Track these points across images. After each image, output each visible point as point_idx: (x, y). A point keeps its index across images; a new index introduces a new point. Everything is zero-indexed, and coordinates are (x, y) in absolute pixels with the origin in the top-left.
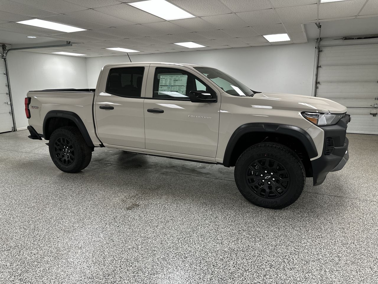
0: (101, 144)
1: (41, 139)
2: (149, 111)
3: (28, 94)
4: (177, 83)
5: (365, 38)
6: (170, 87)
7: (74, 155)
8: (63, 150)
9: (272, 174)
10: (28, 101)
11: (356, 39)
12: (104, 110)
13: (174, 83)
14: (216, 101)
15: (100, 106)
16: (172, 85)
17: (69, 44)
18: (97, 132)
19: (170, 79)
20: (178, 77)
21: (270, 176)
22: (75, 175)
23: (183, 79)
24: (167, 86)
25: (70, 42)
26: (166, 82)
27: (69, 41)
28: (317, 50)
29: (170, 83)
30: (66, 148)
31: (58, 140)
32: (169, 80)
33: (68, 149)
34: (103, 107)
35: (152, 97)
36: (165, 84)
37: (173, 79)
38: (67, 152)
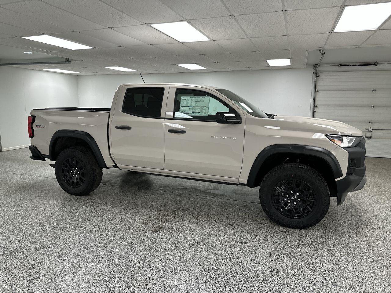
0: (114, 165)
1: (45, 160)
2: (170, 131)
3: (31, 113)
4: (199, 104)
5: (359, 65)
6: (192, 108)
7: (84, 177)
8: (71, 171)
9: (298, 194)
10: (32, 120)
11: (351, 66)
12: (121, 130)
13: (196, 104)
14: (240, 123)
15: (116, 125)
16: (194, 106)
17: (68, 61)
18: (111, 153)
19: (192, 100)
20: (200, 99)
21: (296, 197)
22: (84, 198)
23: (205, 100)
24: (188, 107)
25: (69, 59)
26: (187, 102)
27: (67, 58)
28: (314, 75)
29: (191, 104)
30: (75, 169)
31: (66, 161)
32: (190, 101)
33: (77, 171)
34: (119, 127)
35: (172, 117)
36: (187, 105)
37: (194, 100)
38: (76, 174)
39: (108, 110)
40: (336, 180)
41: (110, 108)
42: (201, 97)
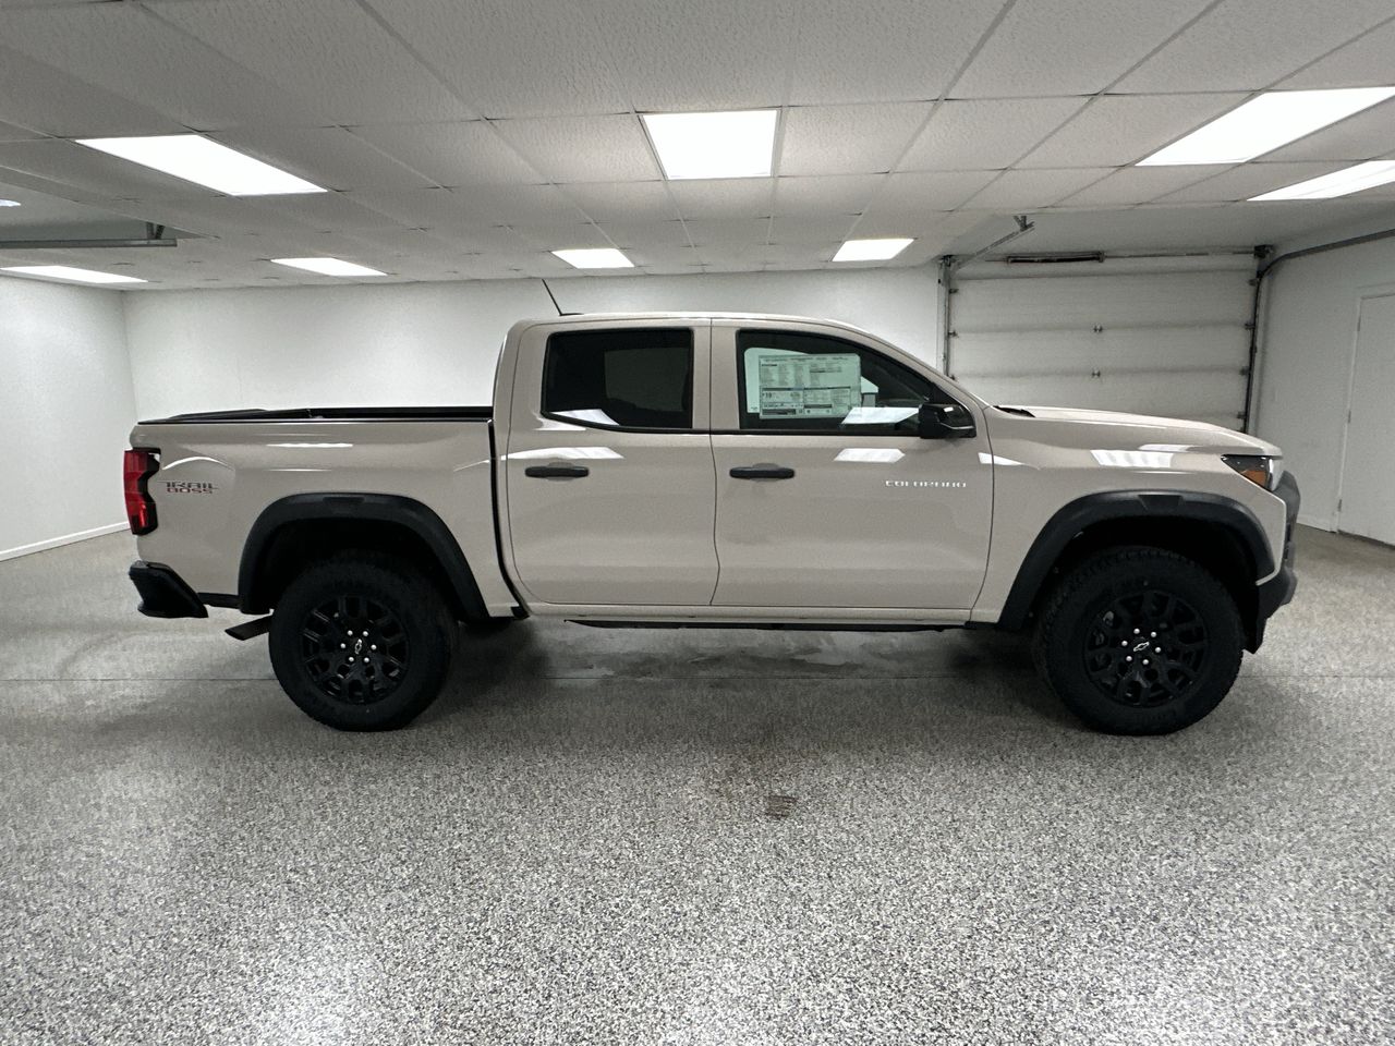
0: (517, 605)
1: (204, 614)
2: (736, 474)
4: (824, 380)
5: (1059, 261)
6: (801, 393)
8: (343, 645)
9: (1154, 634)
10: (142, 464)
11: (1038, 262)
12: (545, 481)
13: (812, 378)
14: (971, 434)
15: (529, 466)
16: (808, 385)
17: (158, 237)
18: (508, 563)
19: (798, 369)
20: (825, 361)
21: (1148, 643)
22: (396, 737)
23: (844, 366)
24: (789, 389)
25: (161, 228)
26: (783, 375)
27: (157, 222)
28: (943, 290)
29: (798, 379)
30: (357, 635)
32: (791, 370)
33: (368, 641)
34: (537, 472)
35: (737, 427)
36: (782, 382)
37: (808, 367)
38: (364, 653)
39: (480, 413)
40: (1260, 583)
41: (488, 403)
42: (829, 358)
